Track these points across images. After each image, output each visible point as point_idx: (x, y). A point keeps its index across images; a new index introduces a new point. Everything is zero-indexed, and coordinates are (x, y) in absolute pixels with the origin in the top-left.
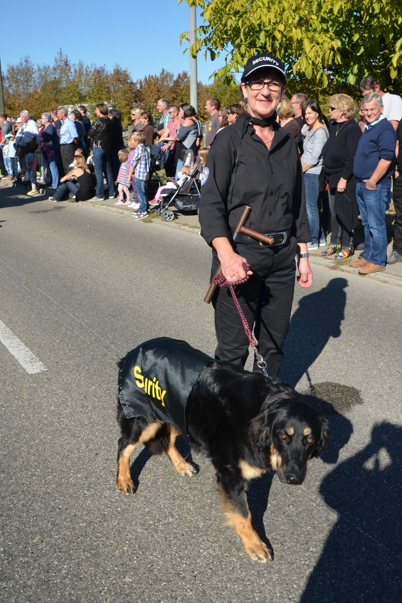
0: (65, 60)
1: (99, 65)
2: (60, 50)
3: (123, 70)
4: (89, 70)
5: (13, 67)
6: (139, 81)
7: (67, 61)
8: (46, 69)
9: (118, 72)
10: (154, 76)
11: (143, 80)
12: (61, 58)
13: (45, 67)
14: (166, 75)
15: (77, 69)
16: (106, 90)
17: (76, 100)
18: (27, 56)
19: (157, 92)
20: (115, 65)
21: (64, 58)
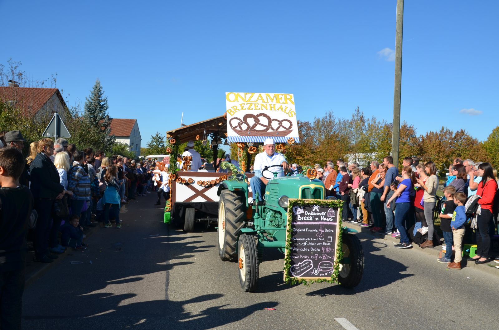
2: (357, 108)
3: (408, 126)
4: (380, 125)
5: (319, 120)
6: (421, 137)
7: (363, 117)
8: (345, 123)
9: (404, 128)
10: (435, 133)
11: (424, 136)
12: (357, 114)
13: (344, 121)
14: (446, 132)
15: (371, 124)
18: (331, 111)
19: (438, 147)
20: (402, 122)
21: (360, 114)
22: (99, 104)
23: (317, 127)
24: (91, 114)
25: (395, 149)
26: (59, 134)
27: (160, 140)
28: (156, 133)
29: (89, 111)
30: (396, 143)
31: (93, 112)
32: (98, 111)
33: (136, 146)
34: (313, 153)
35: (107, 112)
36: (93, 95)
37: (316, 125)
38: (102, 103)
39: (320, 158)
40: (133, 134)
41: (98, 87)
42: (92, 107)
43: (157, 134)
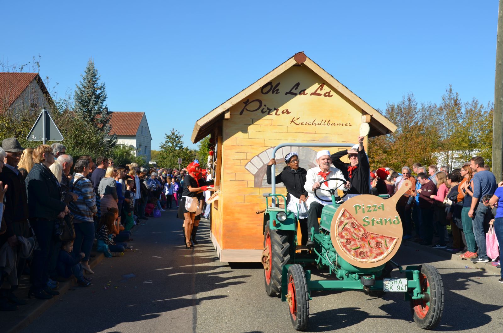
0: (456, 99)
2: (449, 87)
4: (483, 111)
5: (394, 106)
7: (457, 99)
8: (431, 109)
12: (449, 96)
13: (430, 106)
15: (469, 109)
17: (466, 145)
18: (411, 94)
21: (454, 95)
22: (94, 93)
23: (391, 117)
24: (84, 106)
25: (497, 146)
26: (48, 136)
27: (177, 139)
28: (172, 130)
29: (80, 103)
30: (499, 137)
31: (86, 104)
32: (93, 103)
33: (145, 148)
34: (385, 152)
35: (105, 103)
36: (85, 81)
37: (389, 114)
38: (98, 92)
39: (395, 159)
40: (141, 132)
41: (92, 70)
42: (85, 98)
43: (173, 132)
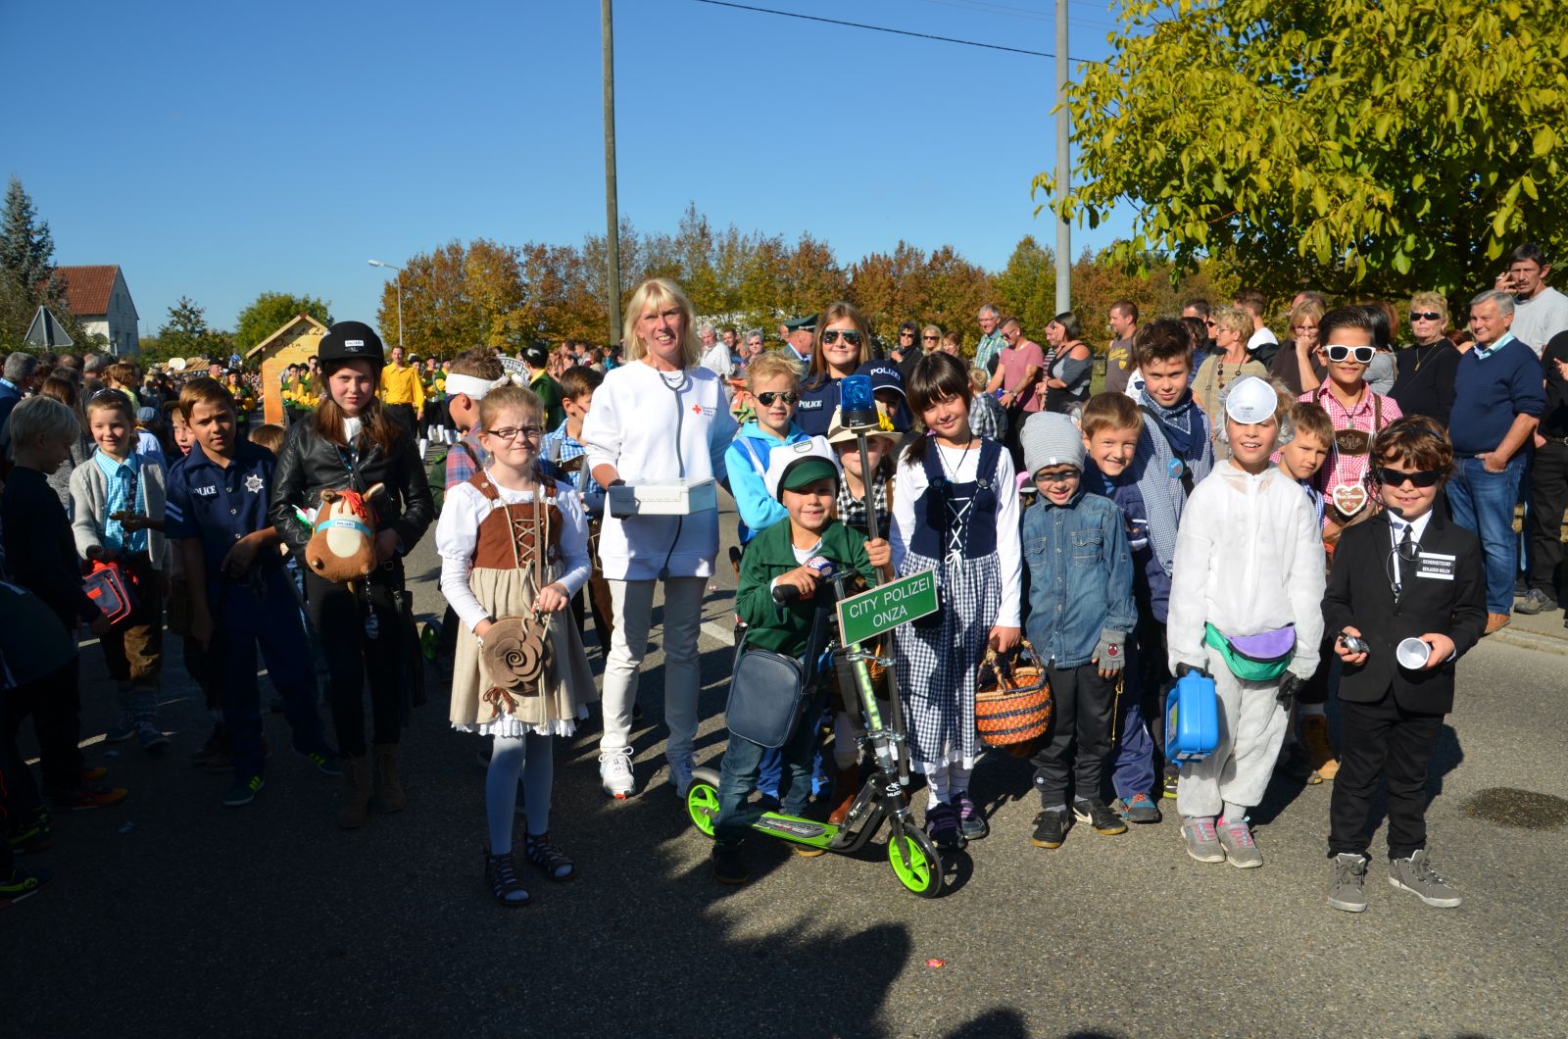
0: (702, 226)
1: (769, 236)
2: (691, 206)
3: (818, 243)
4: (748, 245)
5: (597, 241)
6: (851, 267)
7: (705, 227)
8: (662, 243)
9: (807, 249)
10: (882, 256)
11: (859, 264)
12: (692, 221)
13: (660, 239)
14: (908, 253)
15: (726, 243)
16: (784, 285)
17: (722, 306)
19: (890, 290)
20: (801, 234)
21: (699, 220)
22: (28, 241)
23: (594, 259)
24: (12, 268)
27: (192, 316)
28: (181, 300)
31: (15, 262)
32: (28, 260)
33: (128, 337)
34: (587, 323)
35: (51, 258)
36: (8, 219)
37: (590, 254)
38: (36, 239)
40: (116, 306)
41: (19, 198)
42: (11, 251)
43: (183, 303)
